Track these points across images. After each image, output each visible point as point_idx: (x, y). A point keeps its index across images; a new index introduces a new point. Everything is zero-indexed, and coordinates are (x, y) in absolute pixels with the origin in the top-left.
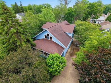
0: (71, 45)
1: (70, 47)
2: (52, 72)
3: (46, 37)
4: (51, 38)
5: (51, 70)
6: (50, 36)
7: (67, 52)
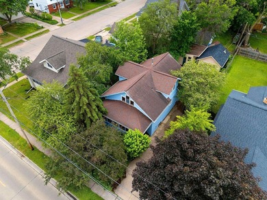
0: (174, 110)
1: (170, 114)
2: (130, 152)
3: (123, 99)
4: (132, 103)
5: (130, 150)
6: (131, 99)
7: (160, 124)
